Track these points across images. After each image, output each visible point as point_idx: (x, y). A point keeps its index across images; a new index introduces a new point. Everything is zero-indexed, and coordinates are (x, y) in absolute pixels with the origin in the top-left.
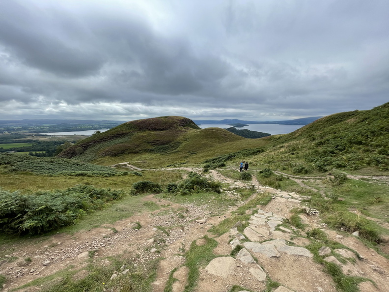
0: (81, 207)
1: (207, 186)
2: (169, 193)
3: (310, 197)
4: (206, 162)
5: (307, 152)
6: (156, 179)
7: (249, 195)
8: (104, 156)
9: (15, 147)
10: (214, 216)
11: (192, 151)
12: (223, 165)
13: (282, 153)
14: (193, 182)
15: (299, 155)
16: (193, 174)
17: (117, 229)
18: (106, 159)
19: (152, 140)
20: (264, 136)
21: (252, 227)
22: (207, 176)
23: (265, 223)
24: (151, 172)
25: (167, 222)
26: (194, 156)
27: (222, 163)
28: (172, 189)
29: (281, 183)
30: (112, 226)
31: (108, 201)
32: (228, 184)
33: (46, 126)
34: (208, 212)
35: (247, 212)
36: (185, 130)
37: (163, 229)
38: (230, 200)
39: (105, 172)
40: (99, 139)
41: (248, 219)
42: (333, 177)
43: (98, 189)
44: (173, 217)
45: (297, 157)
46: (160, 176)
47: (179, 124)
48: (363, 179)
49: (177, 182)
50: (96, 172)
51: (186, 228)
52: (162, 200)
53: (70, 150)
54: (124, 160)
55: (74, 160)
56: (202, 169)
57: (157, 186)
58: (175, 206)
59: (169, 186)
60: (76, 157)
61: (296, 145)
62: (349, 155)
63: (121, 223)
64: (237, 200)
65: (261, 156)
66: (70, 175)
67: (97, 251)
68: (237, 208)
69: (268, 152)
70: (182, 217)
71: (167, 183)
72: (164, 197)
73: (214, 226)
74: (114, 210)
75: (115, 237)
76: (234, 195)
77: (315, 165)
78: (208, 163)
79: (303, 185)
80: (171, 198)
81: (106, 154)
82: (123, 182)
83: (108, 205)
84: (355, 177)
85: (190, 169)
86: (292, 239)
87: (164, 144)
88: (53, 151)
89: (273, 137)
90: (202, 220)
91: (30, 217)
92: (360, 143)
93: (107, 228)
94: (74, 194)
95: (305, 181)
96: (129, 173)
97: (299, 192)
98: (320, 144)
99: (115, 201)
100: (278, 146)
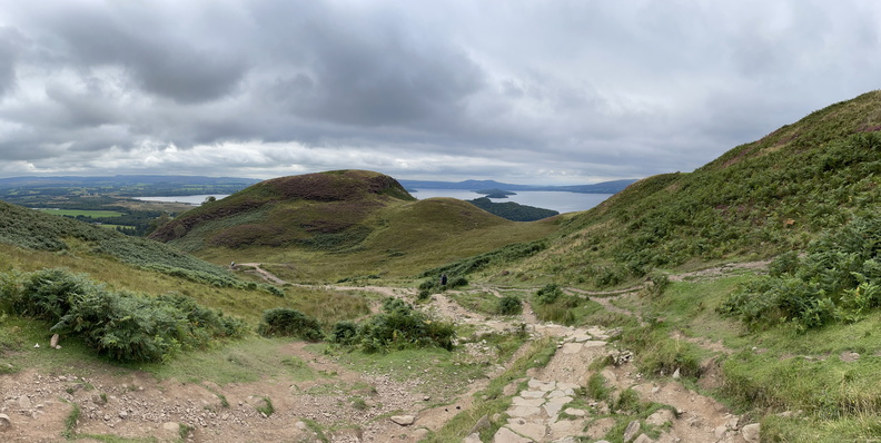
0: (175, 334)
1: (423, 331)
2: (338, 345)
3: (620, 329)
4: (426, 275)
5: (618, 243)
6: (313, 309)
7: (515, 348)
8: (218, 246)
9: (104, 216)
10: (433, 407)
11: (395, 249)
12: (463, 283)
13: (577, 249)
14: (391, 323)
15: (605, 250)
16: (393, 302)
17: (228, 400)
18: (221, 251)
19: (309, 221)
20: (546, 216)
21: (513, 424)
22: (425, 308)
23: (539, 409)
24: (303, 291)
25: (327, 414)
26: (398, 261)
27: (461, 277)
28: (344, 335)
29: (576, 312)
30: (219, 390)
31: (216, 335)
32: (472, 326)
33: (141, 186)
34: (421, 396)
35: (507, 389)
36: (380, 201)
37: (317, 429)
38: (474, 364)
39: (215, 277)
40: (212, 212)
41: (507, 407)
42: (651, 283)
43: (202, 308)
44: (340, 403)
45: (602, 255)
46: (322, 301)
47: (369, 187)
48: (687, 278)
49: (356, 321)
50: (202, 273)
51: (367, 434)
52: (321, 359)
53: (167, 228)
54: (250, 257)
55: (171, 247)
56: (415, 292)
57: (313, 325)
58: (349, 376)
59: (339, 327)
60: (174, 242)
61: (601, 231)
62: (671, 243)
63: (236, 389)
64: (488, 364)
65: (539, 259)
66: (163, 271)
67: (192, 429)
68: (487, 383)
69: (552, 248)
70: (362, 406)
71: (335, 321)
72: (326, 353)
73: (431, 433)
74: (226, 357)
75: (224, 417)
76: (484, 352)
77: (629, 267)
78: (429, 279)
79: (610, 309)
80: (341, 358)
81: (219, 243)
82: (245, 302)
83: (215, 344)
84: (677, 278)
85: (387, 291)
86: (585, 430)
87: (334, 231)
88: (145, 228)
89: (561, 217)
90: (406, 417)
91: (113, 329)
92: (682, 223)
93: (212, 390)
94: (166, 308)
95: (615, 298)
96: (259, 286)
97: (606, 324)
98: (636, 227)
99: (228, 340)
100: (571, 236)
